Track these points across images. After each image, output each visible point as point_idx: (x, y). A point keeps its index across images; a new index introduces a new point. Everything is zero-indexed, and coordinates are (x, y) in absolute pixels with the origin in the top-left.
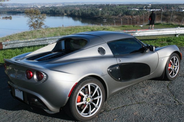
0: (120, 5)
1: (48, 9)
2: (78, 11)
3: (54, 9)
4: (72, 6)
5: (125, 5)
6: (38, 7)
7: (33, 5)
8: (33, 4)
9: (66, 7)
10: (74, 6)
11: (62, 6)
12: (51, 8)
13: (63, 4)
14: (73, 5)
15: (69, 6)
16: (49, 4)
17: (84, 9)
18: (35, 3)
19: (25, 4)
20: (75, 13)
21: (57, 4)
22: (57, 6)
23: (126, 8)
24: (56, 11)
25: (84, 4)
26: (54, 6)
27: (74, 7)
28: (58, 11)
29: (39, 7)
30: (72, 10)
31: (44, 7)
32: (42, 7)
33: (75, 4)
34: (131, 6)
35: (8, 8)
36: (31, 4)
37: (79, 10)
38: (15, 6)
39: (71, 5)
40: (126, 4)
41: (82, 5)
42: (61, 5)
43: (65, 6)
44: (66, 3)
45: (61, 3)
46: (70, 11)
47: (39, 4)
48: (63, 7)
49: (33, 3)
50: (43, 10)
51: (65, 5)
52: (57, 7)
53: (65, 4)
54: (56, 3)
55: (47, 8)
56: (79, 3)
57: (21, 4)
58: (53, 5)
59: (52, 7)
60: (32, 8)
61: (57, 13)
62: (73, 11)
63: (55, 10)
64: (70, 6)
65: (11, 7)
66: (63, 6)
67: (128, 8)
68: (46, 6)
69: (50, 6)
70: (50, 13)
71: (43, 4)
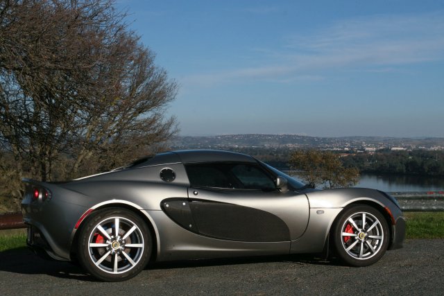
1: (400, 157)
3: (419, 161)
6: (367, 149)
7: (349, 145)
8: (351, 139)
12: (410, 154)
16: (407, 140)
18: (358, 138)
19: (324, 139)
21: (435, 144)
22: (435, 148)
24: (426, 168)
26: (421, 150)
28: (435, 168)
29: (371, 150)
31: (388, 150)
32: (381, 151)
35: (268, 151)
36: (343, 141)
38: (290, 145)
47: (371, 141)
49: (351, 138)
50: (382, 160)
52: (435, 152)
54: (429, 139)
55: (397, 153)
57: (311, 140)
58: (422, 145)
59: (414, 151)
60: (347, 152)
61: (432, 173)
63: (422, 163)
65: (275, 145)
68: (393, 149)
69: (409, 147)
70: (405, 171)
71: (385, 141)
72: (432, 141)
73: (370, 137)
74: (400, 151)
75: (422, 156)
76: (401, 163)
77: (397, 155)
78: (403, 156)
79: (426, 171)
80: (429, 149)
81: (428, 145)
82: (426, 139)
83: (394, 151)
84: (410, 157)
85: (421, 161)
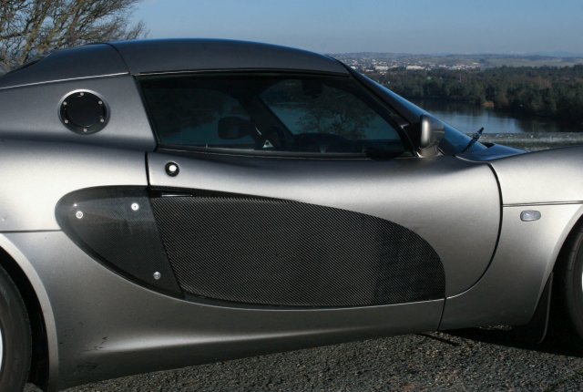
1: (416, 78)
2: (545, 92)
3: (440, 81)
4: (520, 70)
6: (378, 68)
7: (356, 62)
8: (358, 56)
9: (492, 72)
10: (530, 72)
11: (477, 69)
12: (429, 74)
13: (482, 61)
14: (526, 65)
15: (505, 71)
16: (425, 57)
17: (571, 87)
18: (367, 55)
20: (530, 100)
21: (458, 62)
22: (458, 67)
24: (448, 90)
25: (571, 65)
26: (442, 69)
27: (529, 74)
28: (458, 91)
29: (382, 68)
30: (519, 89)
31: (402, 69)
32: (394, 70)
33: (533, 64)
36: (350, 57)
37: (548, 89)
39: (516, 65)
41: (563, 66)
42: (475, 65)
43: (488, 71)
44: (498, 57)
45: (474, 57)
46: (511, 92)
47: (382, 58)
48: (481, 74)
49: (359, 54)
50: (396, 81)
51: (491, 67)
52: (458, 71)
53: (490, 61)
54: (451, 56)
55: (414, 73)
56: (551, 58)
58: (440, 63)
59: (433, 70)
61: (455, 97)
62: (523, 91)
63: (444, 85)
64: (511, 68)
66: (483, 67)
68: (409, 67)
69: (428, 66)
70: (422, 94)
71: (400, 57)
72: (454, 59)
73: (382, 54)
74: (420, 70)
75: (444, 77)
76: (419, 85)
77: (414, 75)
78: (420, 76)
79: (448, 94)
80: (450, 68)
81: (450, 63)
82: (448, 56)
83: (409, 70)
84: (429, 78)
85: (442, 82)
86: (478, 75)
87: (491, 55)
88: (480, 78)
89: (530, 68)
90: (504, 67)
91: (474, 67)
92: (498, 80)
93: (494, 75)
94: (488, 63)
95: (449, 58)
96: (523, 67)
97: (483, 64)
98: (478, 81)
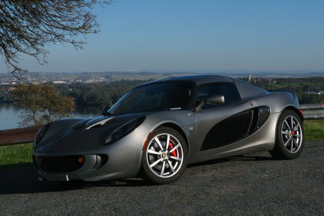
0: (281, 79)
1: (62, 90)
3: (79, 92)
5: (295, 79)
6: (32, 83)
7: (16, 79)
9: (116, 84)
11: (104, 82)
12: (70, 86)
13: (107, 77)
14: (138, 79)
15: (124, 84)
16: (66, 75)
21: (89, 78)
22: (88, 82)
23: (299, 88)
24: (85, 98)
26: (79, 83)
28: (93, 98)
29: (36, 83)
31: (50, 83)
32: (44, 84)
34: (312, 84)
39: (131, 79)
40: (297, 77)
42: (102, 79)
43: (111, 83)
44: (118, 74)
45: (101, 74)
48: (107, 86)
51: (114, 80)
52: (90, 84)
53: (111, 76)
54: (85, 73)
55: (59, 86)
56: (155, 74)
58: (79, 79)
59: (73, 84)
60: (14, 86)
61: (90, 102)
63: (82, 94)
64: (128, 81)
66: (108, 81)
67: (305, 89)
68: (55, 82)
69: (68, 81)
71: (47, 75)
72: (87, 75)
73: (35, 73)
74: (62, 84)
75: (81, 88)
77: (59, 88)
78: (64, 88)
79: (85, 101)
80: (85, 82)
81: (84, 79)
82: (82, 74)
83: (56, 84)
84: (71, 90)
85: (80, 92)
86: (106, 87)
87: (112, 72)
88: (107, 88)
89: (141, 81)
90: (123, 80)
91: (101, 81)
92: (119, 90)
93: (116, 86)
94: (111, 78)
95: (84, 75)
96: (136, 80)
97: (108, 79)
98: (106, 90)
